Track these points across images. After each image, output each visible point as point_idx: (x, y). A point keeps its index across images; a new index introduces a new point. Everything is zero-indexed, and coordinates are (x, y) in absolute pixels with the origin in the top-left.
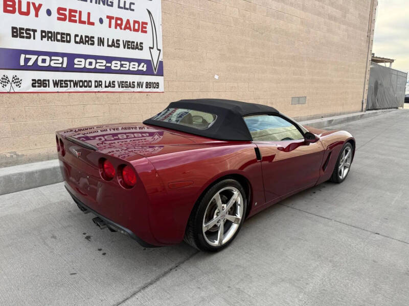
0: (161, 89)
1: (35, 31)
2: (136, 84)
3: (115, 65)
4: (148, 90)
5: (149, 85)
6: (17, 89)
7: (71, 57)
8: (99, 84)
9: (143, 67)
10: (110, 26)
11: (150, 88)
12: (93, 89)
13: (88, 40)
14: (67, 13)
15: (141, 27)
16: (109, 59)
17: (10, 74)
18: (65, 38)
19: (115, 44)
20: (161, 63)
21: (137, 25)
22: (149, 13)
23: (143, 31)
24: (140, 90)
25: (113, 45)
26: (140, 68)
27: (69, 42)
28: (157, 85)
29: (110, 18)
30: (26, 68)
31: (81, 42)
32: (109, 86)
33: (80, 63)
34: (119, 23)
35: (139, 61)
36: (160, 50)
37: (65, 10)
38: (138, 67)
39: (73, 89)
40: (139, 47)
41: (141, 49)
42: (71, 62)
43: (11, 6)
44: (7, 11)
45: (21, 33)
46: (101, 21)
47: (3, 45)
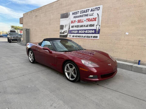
0: (98, 38)
1: (74, 26)
3: (86, 32)
4: (94, 38)
5: (94, 37)
7: (78, 30)
8: (82, 37)
10: (87, 22)
15: (95, 19)
16: (85, 30)
17: (70, 34)
18: (78, 26)
19: (87, 26)
20: (100, 29)
21: (93, 19)
22: (98, 14)
23: (95, 21)
24: (91, 38)
26: (93, 32)
28: (97, 37)
29: (87, 19)
30: (72, 33)
31: (81, 27)
32: (84, 37)
33: (80, 32)
34: (89, 20)
35: (92, 30)
36: (99, 25)
37: (79, 20)
39: (78, 38)
40: (93, 25)
42: (78, 32)
43: (72, 22)
44: (72, 23)
45: (72, 27)
46: (85, 21)
47: (70, 29)
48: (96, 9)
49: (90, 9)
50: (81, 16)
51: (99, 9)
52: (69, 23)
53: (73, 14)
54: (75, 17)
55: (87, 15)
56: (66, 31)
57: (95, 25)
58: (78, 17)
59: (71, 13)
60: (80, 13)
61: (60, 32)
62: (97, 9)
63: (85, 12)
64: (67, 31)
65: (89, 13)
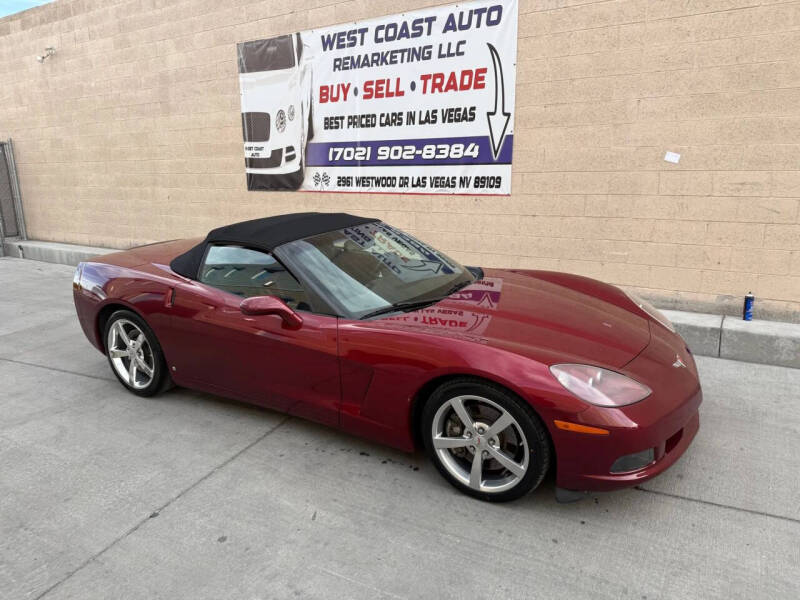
0: (505, 188)
1: (342, 118)
2: (457, 181)
3: (428, 152)
4: (479, 190)
5: (480, 182)
6: (326, 189)
7: (375, 145)
8: (404, 182)
9: (472, 150)
10: (424, 92)
11: (482, 187)
12: (397, 189)
13: (394, 119)
14: (374, 87)
15: (476, 79)
16: (420, 144)
17: (321, 170)
18: (368, 121)
19: (430, 118)
21: (467, 78)
22: (491, 48)
23: (477, 86)
24: (463, 190)
25: (427, 120)
26: (468, 153)
27: (374, 125)
28: (497, 181)
29: (425, 78)
30: (333, 164)
31: (387, 123)
32: (418, 185)
33: (385, 153)
34: (437, 82)
35: (466, 141)
36: (508, 115)
37: (371, 83)
38: (464, 151)
39: (375, 189)
40: (468, 115)
41: (472, 120)
42: (374, 154)
43: (325, 94)
44: (322, 101)
45: (331, 123)
46: (413, 86)
47: (317, 139)
48: (475, 17)
49: (442, 16)
50: (380, 59)
51: (494, 16)
52: (306, 99)
53: (327, 43)
54: (340, 65)
55: (422, 54)
56: (290, 149)
57: (480, 115)
58: (366, 62)
59: (312, 40)
60: (378, 40)
61: (248, 154)
62: (484, 16)
63: (404, 33)
64: (298, 153)
65: (437, 38)
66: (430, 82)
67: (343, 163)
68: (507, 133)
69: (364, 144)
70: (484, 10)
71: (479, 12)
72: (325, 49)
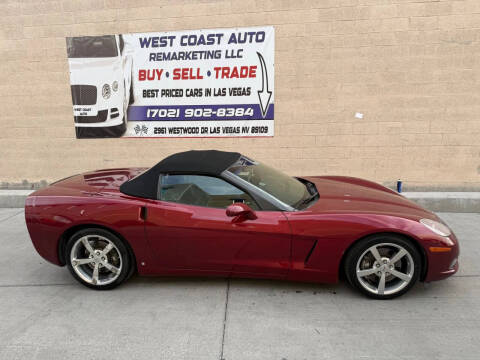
0: (271, 132)
1: (157, 91)
2: (241, 129)
3: (221, 113)
4: (255, 134)
5: (255, 130)
6: (145, 135)
7: (183, 108)
8: (205, 130)
9: (250, 112)
10: (217, 77)
11: (256, 132)
12: (200, 135)
13: (197, 93)
14: (181, 72)
15: (250, 72)
16: (215, 108)
17: (141, 124)
18: (178, 93)
19: (221, 93)
20: (272, 106)
21: (244, 71)
22: (259, 55)
23: (250, 76)
24: (245, 134)
25: (219, 94)
26: (247, 113)
27: (181, 96)
28: (265, 129)
29: (217, 69)
30: (151, 119)
31: (191, 95)
32: (215, 131)
33: (189, 113)
34: (225, 72)
35: (245, 107)
36: (270, 93)
37: (179, 70)
38: (244, 112)
39: (183, 135)
40: (247, 92)
41: (249, 94)
42: (182, 113)
43: (143, 75)
44: (140, 79)
45: (147, 94)
46: (209, 74)
47: (135, 104)
48: (248, 37)
49: (227, 34)
50: (185, 56)
51: (260, 37)
52: (127, 77)
53: (144, 43)
54: (154, 57)
55: (215, 55)
56: (114, 110)
57: (254, 92)
58: (174, 57)
59: (132, 41)
60: (183, 44)
61: (77, 114)
62: (254, 36)
63: (202, 41)
64: (121, 112)
65: (224, 46)
66: (220, 72)
67: (157, 119)
68: (271, 102)
69: (176, 107)
70: (254, 33)
71: (251, 34)
72: (142, 46)
